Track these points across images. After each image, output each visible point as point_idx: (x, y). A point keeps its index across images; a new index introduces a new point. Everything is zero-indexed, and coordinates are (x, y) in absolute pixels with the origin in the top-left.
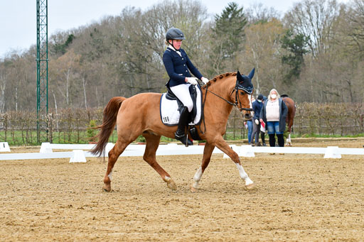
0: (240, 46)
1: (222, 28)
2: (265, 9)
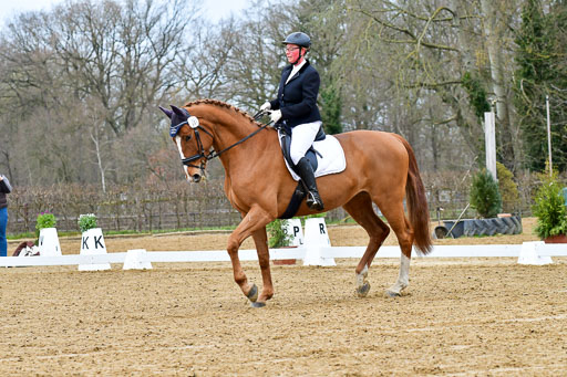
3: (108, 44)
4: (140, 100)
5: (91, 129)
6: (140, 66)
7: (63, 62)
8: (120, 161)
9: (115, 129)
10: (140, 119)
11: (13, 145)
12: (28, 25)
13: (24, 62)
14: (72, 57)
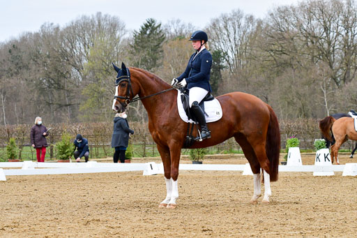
0: (158, 62)
1: (141, 44)
2: (183, 25)
3: (334, 28)
4: (354, 65)
5: (321, 83)
6: (355, 42)
7: (304, 39)
8: (339, 104)
9: (337, 83)
10: (353, 77)
11: (270, 92)
12: (283, 15)
13: (280, 39)
14: (311, 36)
